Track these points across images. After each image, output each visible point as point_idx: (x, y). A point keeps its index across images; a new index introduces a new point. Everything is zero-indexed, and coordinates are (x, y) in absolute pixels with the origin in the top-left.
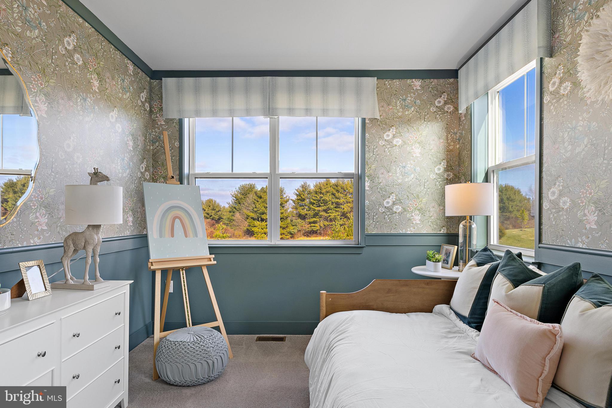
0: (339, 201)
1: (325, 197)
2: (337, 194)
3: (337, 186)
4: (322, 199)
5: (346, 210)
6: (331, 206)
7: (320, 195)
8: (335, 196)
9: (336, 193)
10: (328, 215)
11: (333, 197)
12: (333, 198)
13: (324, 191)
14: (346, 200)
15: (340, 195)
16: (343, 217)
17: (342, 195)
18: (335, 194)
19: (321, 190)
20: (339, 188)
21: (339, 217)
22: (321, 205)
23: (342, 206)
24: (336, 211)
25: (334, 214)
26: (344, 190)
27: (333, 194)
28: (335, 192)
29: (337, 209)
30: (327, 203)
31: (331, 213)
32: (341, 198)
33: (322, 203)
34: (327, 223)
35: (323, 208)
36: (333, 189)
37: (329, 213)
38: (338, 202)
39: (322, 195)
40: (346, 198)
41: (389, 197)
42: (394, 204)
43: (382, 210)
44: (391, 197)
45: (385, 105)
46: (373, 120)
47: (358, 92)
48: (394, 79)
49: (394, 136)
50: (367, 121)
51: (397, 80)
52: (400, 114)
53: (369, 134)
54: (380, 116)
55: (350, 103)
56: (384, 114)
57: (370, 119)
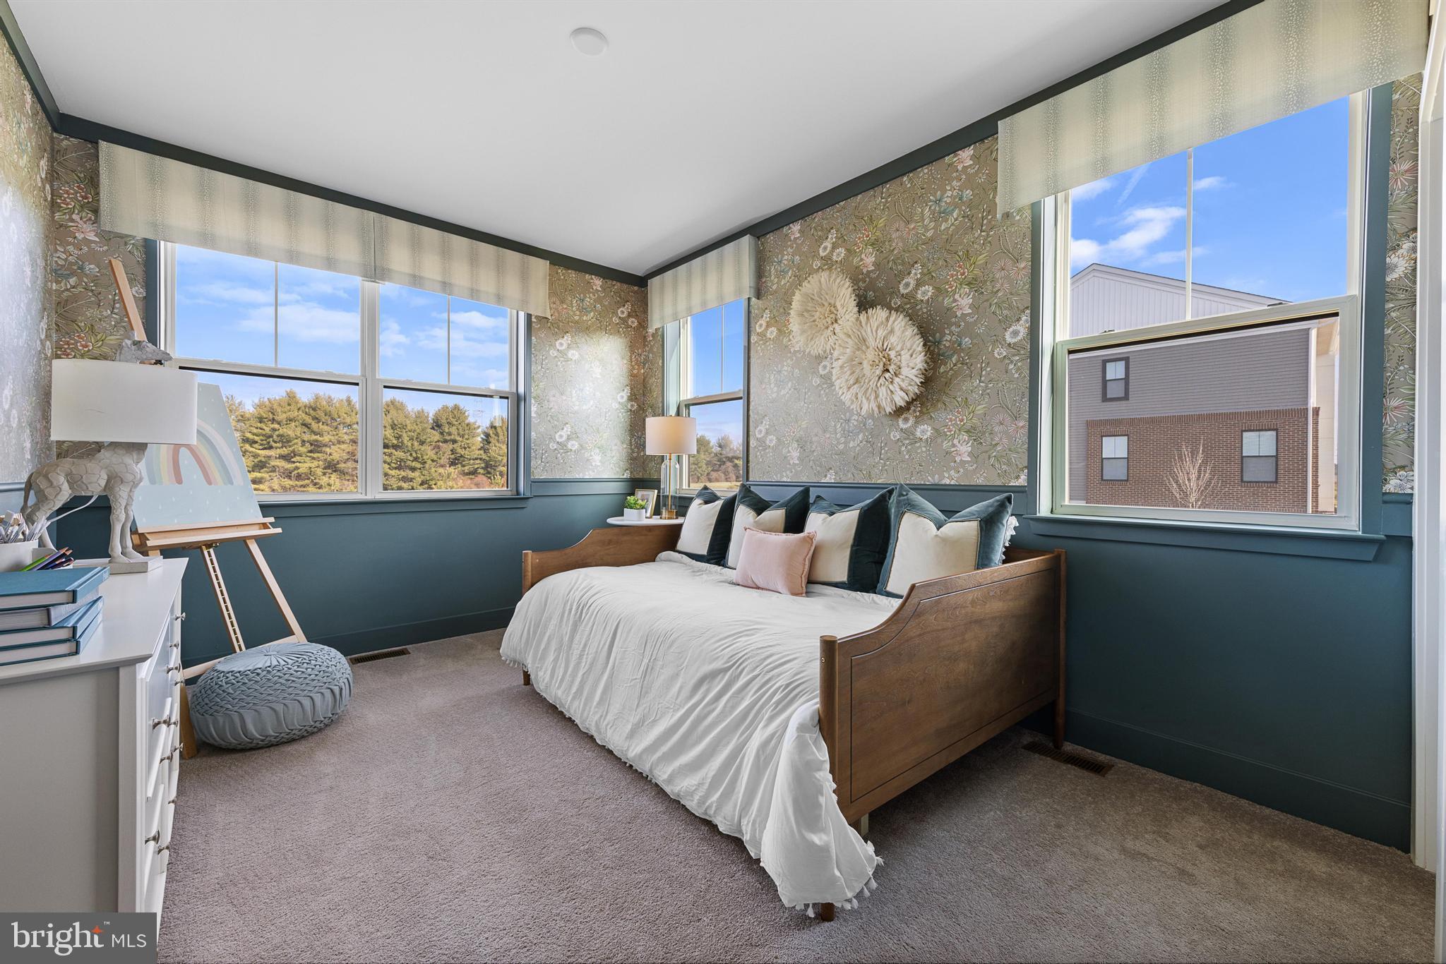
0: (321, 439)
1: (285, 430)
2: (314, 426)
3: (314, 409)
4: (277, 433)
5: (336, 456)
6: (300, 449)
7: (272, 426)
8: (309, 428)
9: (313, 423)
10: (294, 465)
11: (306, 430)
12: (304, 432)
13: (281, 417)
14: (336, 437)
15: (321, 427)
16: (329, 471)
17: (325, 427)
18: (310, 424)
19: (274, 415)
20: (321, 414)
21: (319, 472)
22: (274, 445)
23: (328, 450)
24: (314, 458)
25: (307, 465)
26: (333, 419)
27: (305, 425)
28: (308, 420)
29: (315, 455)
30: (289, 441)
31: (300, 462)
32: (325, 434)
33: (275, 442)
34: (291, 483)
35: (279, 451)
36: (304, 415)
37: (294, 462)
38: (317, 441)
39: (276, 426)
40: (337, 435)
41: (563, 429)
42: (569, 438)
43: (553, 446)
44: (565, 429)
45: (558, 302)
46: (540, 319)
47: (524, 276)
48: (569, 268)
49: (569, 347)
50: (534, 320)
51: (573, 272)
52: (577, 318)
53: (536, 338)
54: (551, 315)
55: (512, 288)
56: (557, 314)
57: (536, 317)
